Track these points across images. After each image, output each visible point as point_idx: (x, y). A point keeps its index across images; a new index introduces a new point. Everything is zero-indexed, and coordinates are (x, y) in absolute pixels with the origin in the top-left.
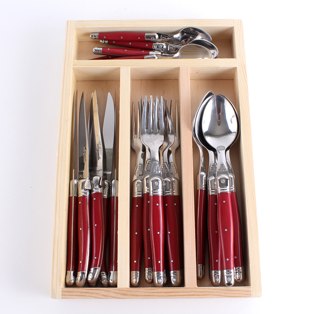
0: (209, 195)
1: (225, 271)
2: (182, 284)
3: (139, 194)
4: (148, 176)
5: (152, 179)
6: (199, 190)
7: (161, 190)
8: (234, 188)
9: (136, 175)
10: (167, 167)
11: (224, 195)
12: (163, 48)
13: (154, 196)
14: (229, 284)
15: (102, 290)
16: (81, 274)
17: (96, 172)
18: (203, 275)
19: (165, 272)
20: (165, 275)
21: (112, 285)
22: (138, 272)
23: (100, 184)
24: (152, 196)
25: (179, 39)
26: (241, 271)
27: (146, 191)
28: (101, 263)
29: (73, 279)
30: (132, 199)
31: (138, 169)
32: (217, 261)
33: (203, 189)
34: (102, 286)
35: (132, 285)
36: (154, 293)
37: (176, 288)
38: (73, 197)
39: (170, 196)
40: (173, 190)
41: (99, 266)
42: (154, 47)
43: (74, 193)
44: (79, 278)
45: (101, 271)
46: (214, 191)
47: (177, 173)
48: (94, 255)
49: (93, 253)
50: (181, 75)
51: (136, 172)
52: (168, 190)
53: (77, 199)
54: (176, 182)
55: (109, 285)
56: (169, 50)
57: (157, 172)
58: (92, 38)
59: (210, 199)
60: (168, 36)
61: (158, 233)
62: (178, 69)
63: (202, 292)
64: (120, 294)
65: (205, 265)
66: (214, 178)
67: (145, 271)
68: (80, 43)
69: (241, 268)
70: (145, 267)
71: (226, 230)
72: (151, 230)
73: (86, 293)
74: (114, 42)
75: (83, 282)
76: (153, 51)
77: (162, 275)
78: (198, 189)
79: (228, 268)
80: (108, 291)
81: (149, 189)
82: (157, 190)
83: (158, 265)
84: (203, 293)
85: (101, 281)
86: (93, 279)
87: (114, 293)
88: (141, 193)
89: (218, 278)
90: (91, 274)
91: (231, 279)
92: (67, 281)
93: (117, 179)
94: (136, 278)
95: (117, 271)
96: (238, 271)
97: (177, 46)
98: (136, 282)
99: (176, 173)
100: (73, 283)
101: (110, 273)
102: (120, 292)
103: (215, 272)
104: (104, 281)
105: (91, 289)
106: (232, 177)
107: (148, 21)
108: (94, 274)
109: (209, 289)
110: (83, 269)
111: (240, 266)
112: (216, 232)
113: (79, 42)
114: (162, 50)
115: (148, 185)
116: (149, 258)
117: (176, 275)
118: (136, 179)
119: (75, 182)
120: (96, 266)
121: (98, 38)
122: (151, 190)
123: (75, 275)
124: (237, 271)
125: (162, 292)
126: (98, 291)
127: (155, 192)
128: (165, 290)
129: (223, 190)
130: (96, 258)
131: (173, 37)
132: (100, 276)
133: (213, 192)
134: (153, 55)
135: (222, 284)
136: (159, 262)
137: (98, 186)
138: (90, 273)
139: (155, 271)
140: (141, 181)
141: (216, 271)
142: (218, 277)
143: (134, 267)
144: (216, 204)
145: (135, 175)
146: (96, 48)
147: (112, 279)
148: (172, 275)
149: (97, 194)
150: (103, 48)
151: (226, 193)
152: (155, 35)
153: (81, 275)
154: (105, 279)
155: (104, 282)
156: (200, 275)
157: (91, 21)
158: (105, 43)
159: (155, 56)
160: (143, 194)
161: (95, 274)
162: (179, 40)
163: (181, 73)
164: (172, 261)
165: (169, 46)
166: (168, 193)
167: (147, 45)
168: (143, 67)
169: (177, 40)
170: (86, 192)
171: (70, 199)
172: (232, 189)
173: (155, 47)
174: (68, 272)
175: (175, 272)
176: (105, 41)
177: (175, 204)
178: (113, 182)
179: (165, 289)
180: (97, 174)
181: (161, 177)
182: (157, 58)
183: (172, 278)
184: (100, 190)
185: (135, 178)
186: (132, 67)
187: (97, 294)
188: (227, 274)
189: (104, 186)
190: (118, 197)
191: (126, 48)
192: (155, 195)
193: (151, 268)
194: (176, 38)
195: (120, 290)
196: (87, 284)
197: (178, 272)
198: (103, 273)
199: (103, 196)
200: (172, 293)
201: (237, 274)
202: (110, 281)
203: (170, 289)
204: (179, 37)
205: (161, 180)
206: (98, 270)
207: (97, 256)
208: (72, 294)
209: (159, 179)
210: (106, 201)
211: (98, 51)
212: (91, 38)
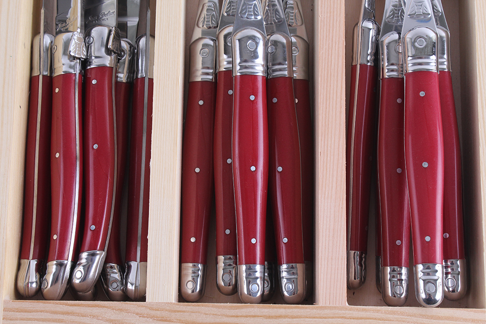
0: (383, 78)
1: (420, 267)
2: (308, 297)
3: (207, 74)
4: (229, 29)
5: (239, 35)
6: (358, 66)
7: (262, 63)
8: (446, 63)
9: (201, 26)
10: (278, 7)
11: (421, 76)
13: (243, 76)
14: (430, 301)
15: (107, 307)
16: (55, 267)
17: (98, 16)
18: (361, 279)
19: (266, 267)
20: (266, 274)
21: (132, 296)
22: (200, 265)
23: (110, 45)
24: (238, 78)
26: (459, 269)
27: (224, 65)
28: (107, 242)
29: (34, 280)
30: (189, 86)
31: (205, 12)
32: (398, 242)
33: (369, 64)
34: (109, 297)
35: (182, 298)
36: (237, 316)
37: (295, 308)
38: (41, 78)
39: (283, 78)
40: (291, 66)
41: (102, 249)
43: (44, 66)
44: (50, 278)
45: (107, 260)
46: (395, 67)
47: (303, 26)
48: (90, 221)
49: (88, 216)
51: (201, 19)
52: (280, 64)
53: (49, 81)
54: (301, 45)
55: (126, 297)
57: (253, 17)
59: (385, 87)
61: (253, 168)
63: (361, 318)
64: (151, 318)
65: (366, 254)
66: (396, 36)
67: (217, 263)
69: (458, 262)
70: (218, 254)
71: (425, 165)
72: (235, 161)
73: (68, 313)
75: (60, 287)
77: (258, 274)
78: (354, 64)
79: (429, 260)
80: (121, 310)
81: (231, 59)
82: (253, 62)
83: (250, 248)
84: (363, 321)
85: (108, 286)
86: (86, 281)
87: (137, 314)
88: (211, 71)
89: (402, 286)
90: (81, 268)
91: (436, 287)
92: (21, 284)
93: (153, 36)
94: (194, 281)
95: (147, 261)
96: (452, 270)
98: (193, 292)
99: (299, 23)
100: (34, 290)
101: (130, 267)
102: (153, 313)
103: (394, 270)
104: (115, 285)
105: (79, 305)
106: (443, 34)
108: (87, 269)
109: (378, 311)
110: (61, 255)
111: (456, 258)
112: (399, 170)
115: (228, 51)
116: (228, 232)
117: (293, 274)
118: (200, 36)
119: (47, 39)
120: (93, 247)
122: (238, 60)
123: (41, 270)
124: (449, 270)
125: (258, 316)
126: (96, 311)
127: (246, 67)
128: (266, 310)
129: (420, 64)
130: (93, 227)
132: (104, 274)
133: (392, 71)
135: (411, 300)
136: (253, 241)
137: (103, 49)
138: (80, 264)
139: (241, 264)
140: (212, 43)
141: (396, 267)
142: (401, 283)
143: (190, 252)
144: (399, 101)
145: (196, 27)
147: (134, 282)
148: (284, 274)
149: (102, 68)
151: (428, 73)
153: (56, 269)
154: (116, 281)
155: (114, 288)
156: (355, 279)
160: (216, 75)
161: (92, 266)
164: (285, 240)
166: (280, 70)
170: (73, 63)
171: (32, 82)
172: (442, 63)
174: (24, 262)
175: (292, 267)
177: (297, 101)
178: (142, 41)
179: (265, 308)
180: (104, 22)
181: (263, 32)
183: (284, 281)
184: (108, 61)
185: (197, 33)
187: (94, 317)
188: (424, 275)
189: (118, 53)
190: (153, 79)
192: (246, 75)
193: (232, 256)
195: (152, 309)
196: (71, 293)
197: (300, 267)
198: (111, 267)
199: (117, 77)
200: (284, 320)
201: (449, 276)
202: (130, 287)
203: (280, 308)
205: (264, 38)
206: (98, 257)
207: (98, 224)
208: (30, 315)
209: (258, 35)
210: (123, 88)
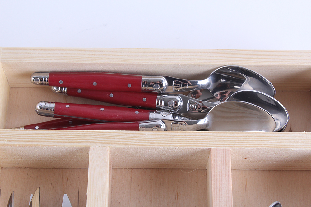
12: (176, 105)
25: (209, 88)
42: (158, 104)
50: (213, 166)
56: (188, 109)
58: (36, 84)
60: (186, 82)
62: (208, 152)
68: (12, 89)
74: (79, 91)
76: (156, 112)
97: (206, 103)
107: (147, 52)
113: (11, 87)
114: (175, 109)
121: (47, 83)
131: (197, 84)
134: (157, 120)
146: (43, 104)
150: (56, 103)
152: (162, 81)
157: (33, 50)
158: (61, 92)
159: (160, 122)
162: (209, 90)
163: (213, 162)
165: (188, 102)
167: (145, 100)
168: (136, 147)
169: (204, 90)
173: (161, 103)
176: (61, 89)
182: (163, 126)
186: (114, 146)
191: (103, 104)
194: (202, 86)
204: (209, 85)
211: (47, 109)
212: (34, 83)
